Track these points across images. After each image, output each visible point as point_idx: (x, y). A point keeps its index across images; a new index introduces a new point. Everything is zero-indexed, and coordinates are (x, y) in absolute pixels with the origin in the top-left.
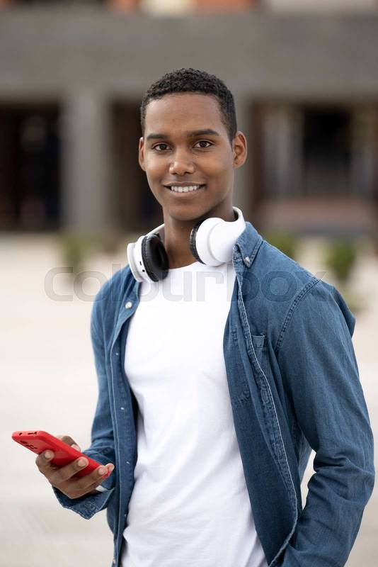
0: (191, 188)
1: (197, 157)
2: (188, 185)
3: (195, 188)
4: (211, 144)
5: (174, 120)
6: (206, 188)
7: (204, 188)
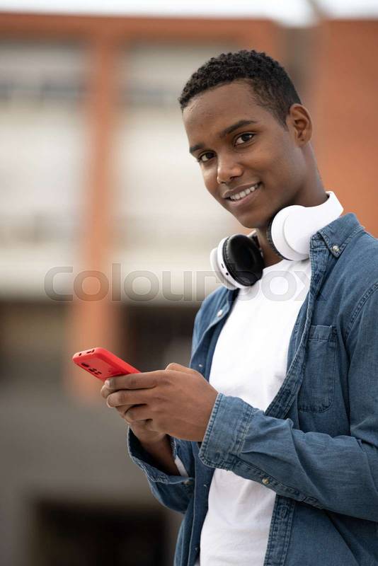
0: (248, 191)
1: (240, 155)
2: (243, 189)
3: (253, 189)
4: (253, 135)
5: (202, 126)
6: (264, 186)
7: (261, 187)
